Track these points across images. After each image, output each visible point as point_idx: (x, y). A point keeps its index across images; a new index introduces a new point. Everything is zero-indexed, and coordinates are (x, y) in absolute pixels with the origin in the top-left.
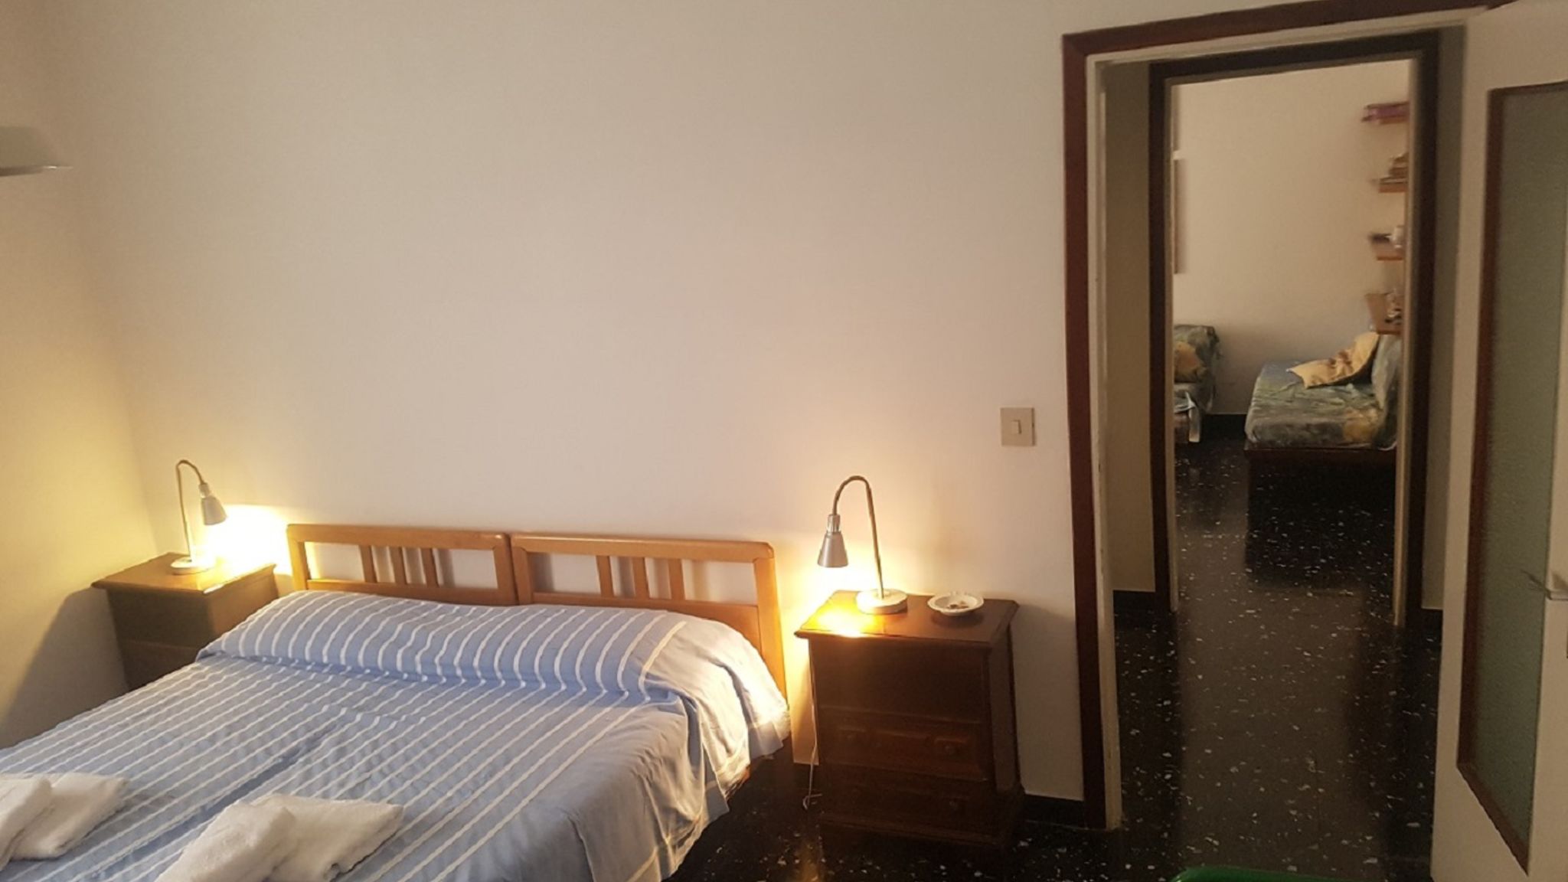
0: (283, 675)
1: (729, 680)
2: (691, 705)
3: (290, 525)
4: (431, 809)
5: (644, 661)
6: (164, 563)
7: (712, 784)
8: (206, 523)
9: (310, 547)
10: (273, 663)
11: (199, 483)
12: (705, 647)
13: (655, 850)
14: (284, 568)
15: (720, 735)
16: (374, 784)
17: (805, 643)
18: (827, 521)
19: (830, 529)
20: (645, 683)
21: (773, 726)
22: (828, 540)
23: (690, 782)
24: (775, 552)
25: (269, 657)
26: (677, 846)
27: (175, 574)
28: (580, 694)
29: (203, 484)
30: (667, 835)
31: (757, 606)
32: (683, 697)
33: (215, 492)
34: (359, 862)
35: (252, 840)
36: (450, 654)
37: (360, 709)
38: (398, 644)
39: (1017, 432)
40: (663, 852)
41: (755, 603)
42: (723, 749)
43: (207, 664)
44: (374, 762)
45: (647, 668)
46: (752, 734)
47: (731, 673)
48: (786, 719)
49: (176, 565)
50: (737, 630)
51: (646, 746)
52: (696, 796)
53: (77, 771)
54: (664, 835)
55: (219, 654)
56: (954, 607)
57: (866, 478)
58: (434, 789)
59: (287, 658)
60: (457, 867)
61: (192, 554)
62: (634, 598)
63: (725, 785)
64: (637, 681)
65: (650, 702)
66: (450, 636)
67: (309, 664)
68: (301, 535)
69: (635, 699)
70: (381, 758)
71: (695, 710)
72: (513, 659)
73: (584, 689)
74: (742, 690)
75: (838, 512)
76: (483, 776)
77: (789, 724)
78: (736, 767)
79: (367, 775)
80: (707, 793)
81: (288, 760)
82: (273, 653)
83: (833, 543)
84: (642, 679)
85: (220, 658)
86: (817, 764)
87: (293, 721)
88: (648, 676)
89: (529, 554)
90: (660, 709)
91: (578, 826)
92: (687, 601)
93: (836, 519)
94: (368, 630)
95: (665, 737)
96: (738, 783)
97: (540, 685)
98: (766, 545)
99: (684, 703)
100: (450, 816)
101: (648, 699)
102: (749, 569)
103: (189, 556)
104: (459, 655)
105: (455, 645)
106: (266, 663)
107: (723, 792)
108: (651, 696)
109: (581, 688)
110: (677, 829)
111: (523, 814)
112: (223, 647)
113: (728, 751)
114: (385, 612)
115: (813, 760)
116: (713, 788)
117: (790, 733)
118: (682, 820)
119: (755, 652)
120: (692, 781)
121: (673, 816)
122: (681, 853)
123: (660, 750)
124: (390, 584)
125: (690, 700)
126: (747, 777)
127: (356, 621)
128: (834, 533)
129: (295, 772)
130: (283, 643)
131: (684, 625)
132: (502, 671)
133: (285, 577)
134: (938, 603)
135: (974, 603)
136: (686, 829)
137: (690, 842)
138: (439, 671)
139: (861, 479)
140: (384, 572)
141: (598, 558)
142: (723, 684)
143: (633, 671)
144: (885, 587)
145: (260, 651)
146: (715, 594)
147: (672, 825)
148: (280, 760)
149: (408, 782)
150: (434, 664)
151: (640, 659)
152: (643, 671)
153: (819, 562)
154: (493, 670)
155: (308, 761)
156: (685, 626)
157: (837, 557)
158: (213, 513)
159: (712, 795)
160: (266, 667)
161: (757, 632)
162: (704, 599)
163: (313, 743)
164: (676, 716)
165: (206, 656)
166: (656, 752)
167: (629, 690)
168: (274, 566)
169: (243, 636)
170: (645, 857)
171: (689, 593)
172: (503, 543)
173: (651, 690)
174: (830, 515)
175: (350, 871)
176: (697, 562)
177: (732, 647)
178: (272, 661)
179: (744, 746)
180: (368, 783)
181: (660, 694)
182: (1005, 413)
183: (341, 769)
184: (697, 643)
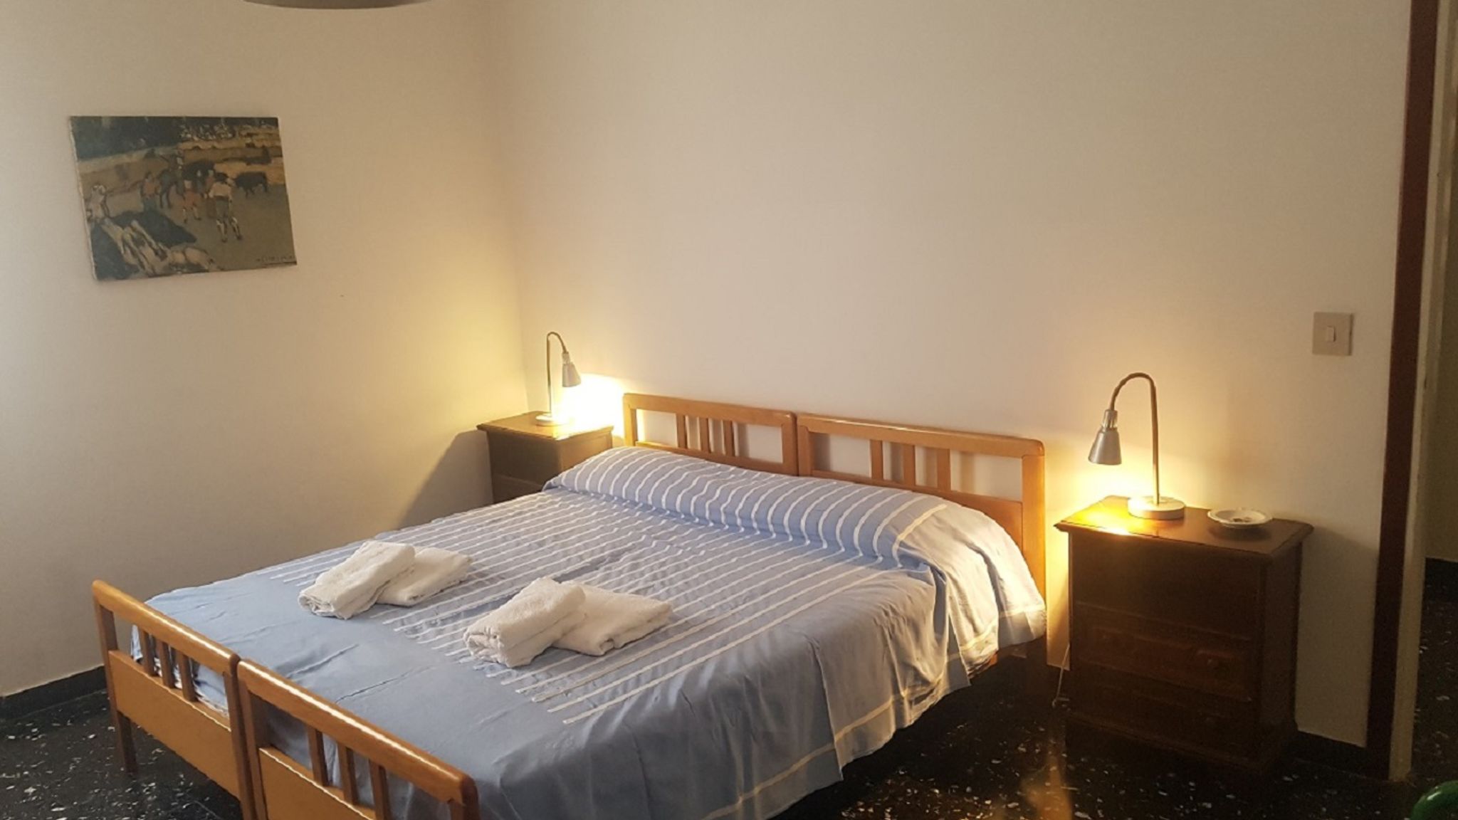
0: (604, 507)
1: (984, 568)
2: (940, 578)
3: (625, 394)
4: (695, 615)
5: (900, 531)
6: (533, 417)
7: (954, 656)
8: (564, 385)
9: (640, 414)
10: (598, 498)
11: (562, 351)
12: (961, 530)
13: (891, 700)
14: (619, 432)
15: (969, 614)
16: (655, 591)
17: (1065, 536)
18: (1103, 416)
19: (1105, 425)
20: (898, 550)
21: (1027, 621)
22: (1101, 437)
23: (933, 649)
24: (1046, 449)
25: (596, 493)
26: (913, 703)
27: (538, 425)
28: (838, 553)
29: (565, 352)
30: (904, 688)
31: (1021, 503)
32: (934, 569)
33: (572, 360)
34: (631, 642)
35: (549, 606)
36: (734, 505)
37: (656, 538)
38: (694, 491)
39: (1333, 339)
40: (899, 703)
41: (1020, 499)
42: (971, 627)
43: (549, 493)
44: (659, 576)
45: (901, 537)
46: (1003, 622)
47: (987, 560)
48: (1042, 618)
49: (539, 418)
50: (1001, 525)
51: (891, 602)
52: (938, 662)
53: (447, 549)
54: (901, 689)
55: (560, 487)
56: (1236, 520)
57: (1151, 376)
58: (701, 601)
59: (610, 496)
60: (707, 660)
61: (552, 411)
62: (903, 481)
63: (970, 662)
64: (892, 546)
65: (902, 568)
66: (733, 492)
67: (625, 501)
68: (636, 403)
69: (888, 564)
70: (664, 574)
71: (945, 583)
72: (784, 515)
73: (843, 550)
74: (997, 579)
75: (1116, 409)
76: (743, 598)
77: (1045, 625)
78: (983, 648)
79: (652, 583)
80: (949, 664)
81: (594, 566)
82: (599, 490)
83: (1106, 439)
84: (896, 546)
85: (560, 490)
86: (1067, 668)
87: (604, 539)
88: (902, 544)
89: (811, 433)
90: (909, 575)
91: (817, 651)
92: (952, 491)
93: (1112, 414)
94: (672, 479)
95: (910, 598)
96: (984, 665)
97: (805, 541)
98: (1039, 444)
99: (935, 576)
100: (709, 623)
101: (900, 566)
102: (1016, 466)
103: (550, 413)
104: (741, 505)
105: (737, 498)
106: (594, 497)
107: (967, 668)
108: (902, 564)
109: (840, 548)
110: (914, 686)
111: (771, 633)
112: (563, 482)
113: (976, 630)
114: (687, 468)
115: (1064, 666)
116: (955, 660)
117: (1045, 633)
118: (919, 678)
119: (1016, 549)
120: (935, 648)
121: (911, 673)
122: (917, 710)
123: (905, 607)
124: (697, 450)
125: (941, 574)
126: (994, 662)
127: (664, 471)
128: (1108, 428)
129: (599, 574)
130: (606, 484)
131: (943, 507)
132: (773, 524)
133: (618, 438)
134: (1219, 515)
135: (1259, 518)
136: (924, 688)
137: (928, 703)
138: (723, 518)
139: (1146, 377)
140: (694, 439)
141: (872, 441)
142: (978, 569)
143: (888, 538)
144: (1162, 494)
145: (590, 487)
146: (981, 488)
147: (910, 680)
148: (588, 565)
149: (683, 593)
150: (720, 511)
151: (897, 530)
152: (897, 540)
153: (1090, 459)
154: (767, 524)
155: (609, 568)
156: (946, 509)
157: (1110, 454)
158: (570, 378)
159: (954, 667)
160: (593, 500)
161: (1020, 529)
162: (970, 492)
163: (615, 557)
164: (924, 583)
165: (550, 487)
166: (900, 610)
167: (883, 556)
168: (612, 428)
169: (579, 473)
170: (881, 701)
171: (955, 485)
172: (790, 421)
173: (904, 557)
174: (1107, 410)
175: (623, 647)
176: (966, 455)
177: (993, 537)
178: (597, 496)
179: (994, 631)
180: (650, 590)
181: (912, 562)
182: (1319, 317)
183: (632, 577)
184: (954, 524)
